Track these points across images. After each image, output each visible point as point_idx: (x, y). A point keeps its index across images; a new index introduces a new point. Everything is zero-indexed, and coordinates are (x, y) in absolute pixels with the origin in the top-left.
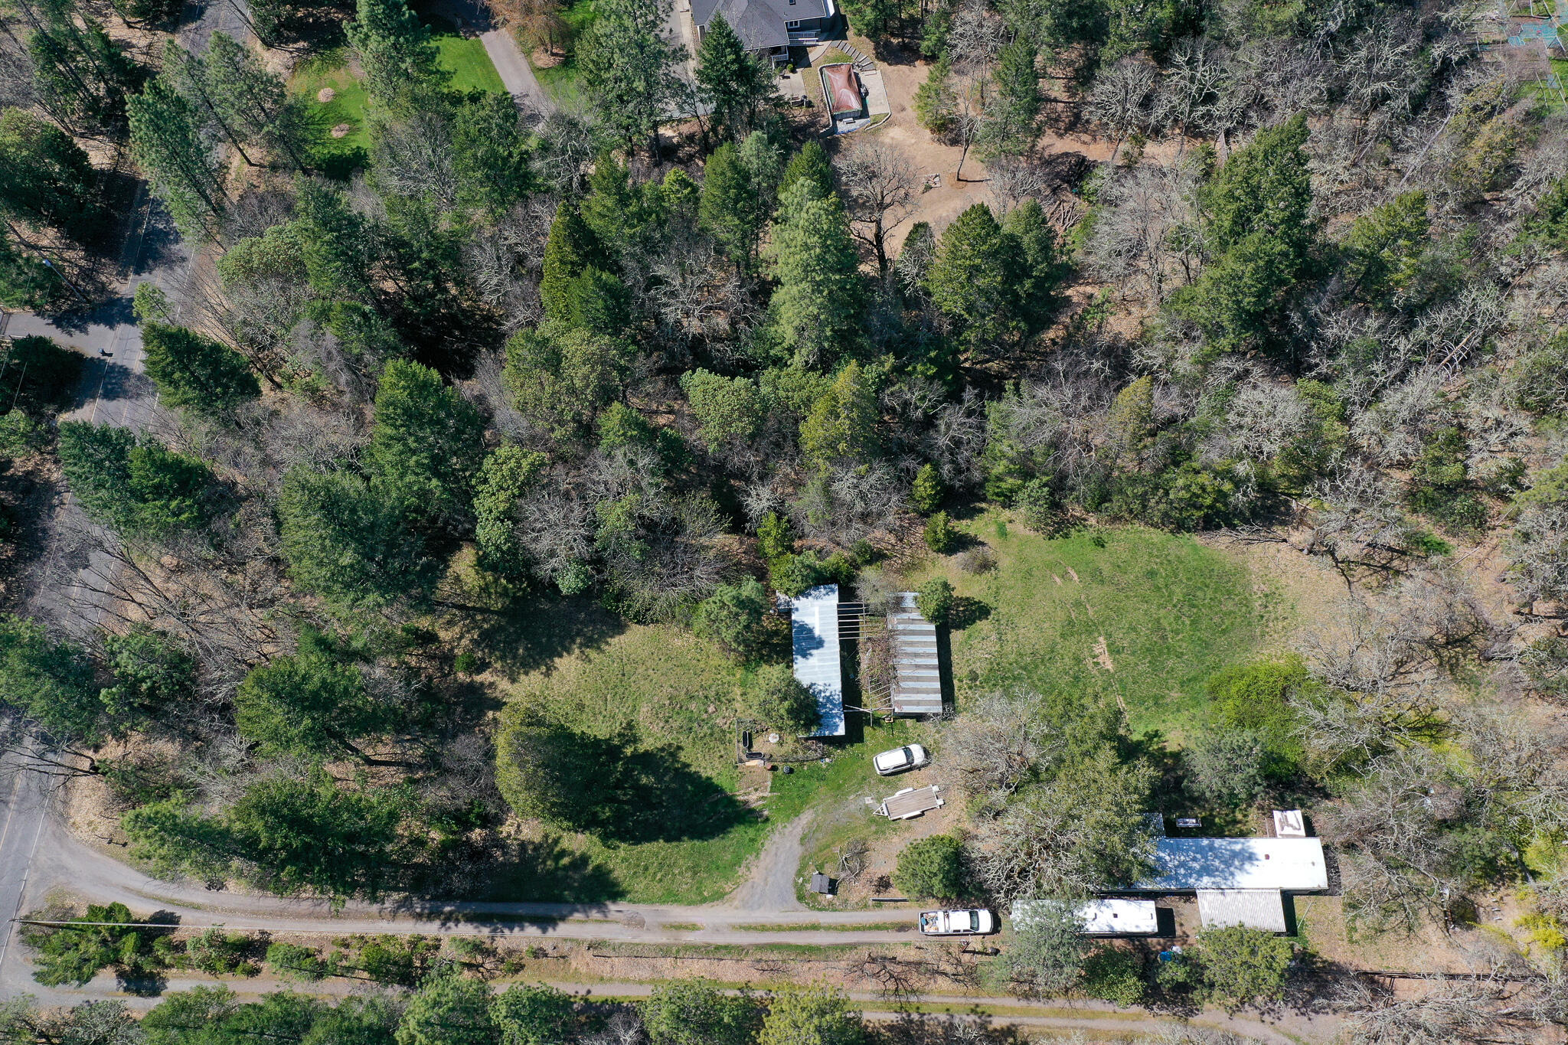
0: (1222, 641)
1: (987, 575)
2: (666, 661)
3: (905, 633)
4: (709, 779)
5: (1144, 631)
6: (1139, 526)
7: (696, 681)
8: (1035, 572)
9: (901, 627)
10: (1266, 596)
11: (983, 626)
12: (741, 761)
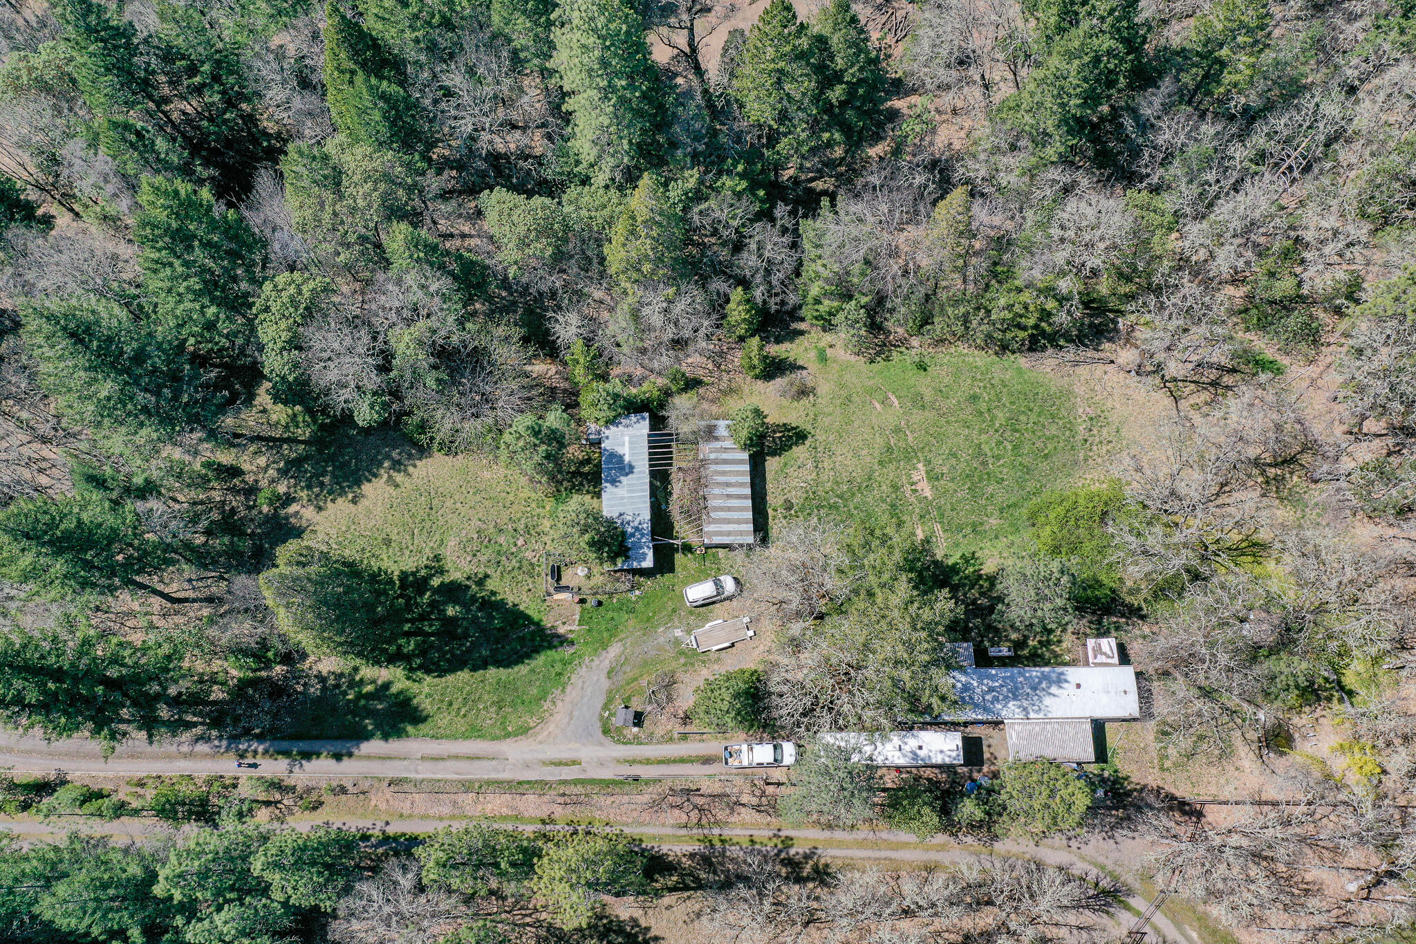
0: (1044, 466)
1: (805, 401)
2: (475, 494)
3: (716, 462)
5: (964, 456)
6: (962, 348)
7: (505, 515)
8: (855, 398)
9: (712, 456)
10: (1092, 419)
11: (799, 452)
12: (549, 594)
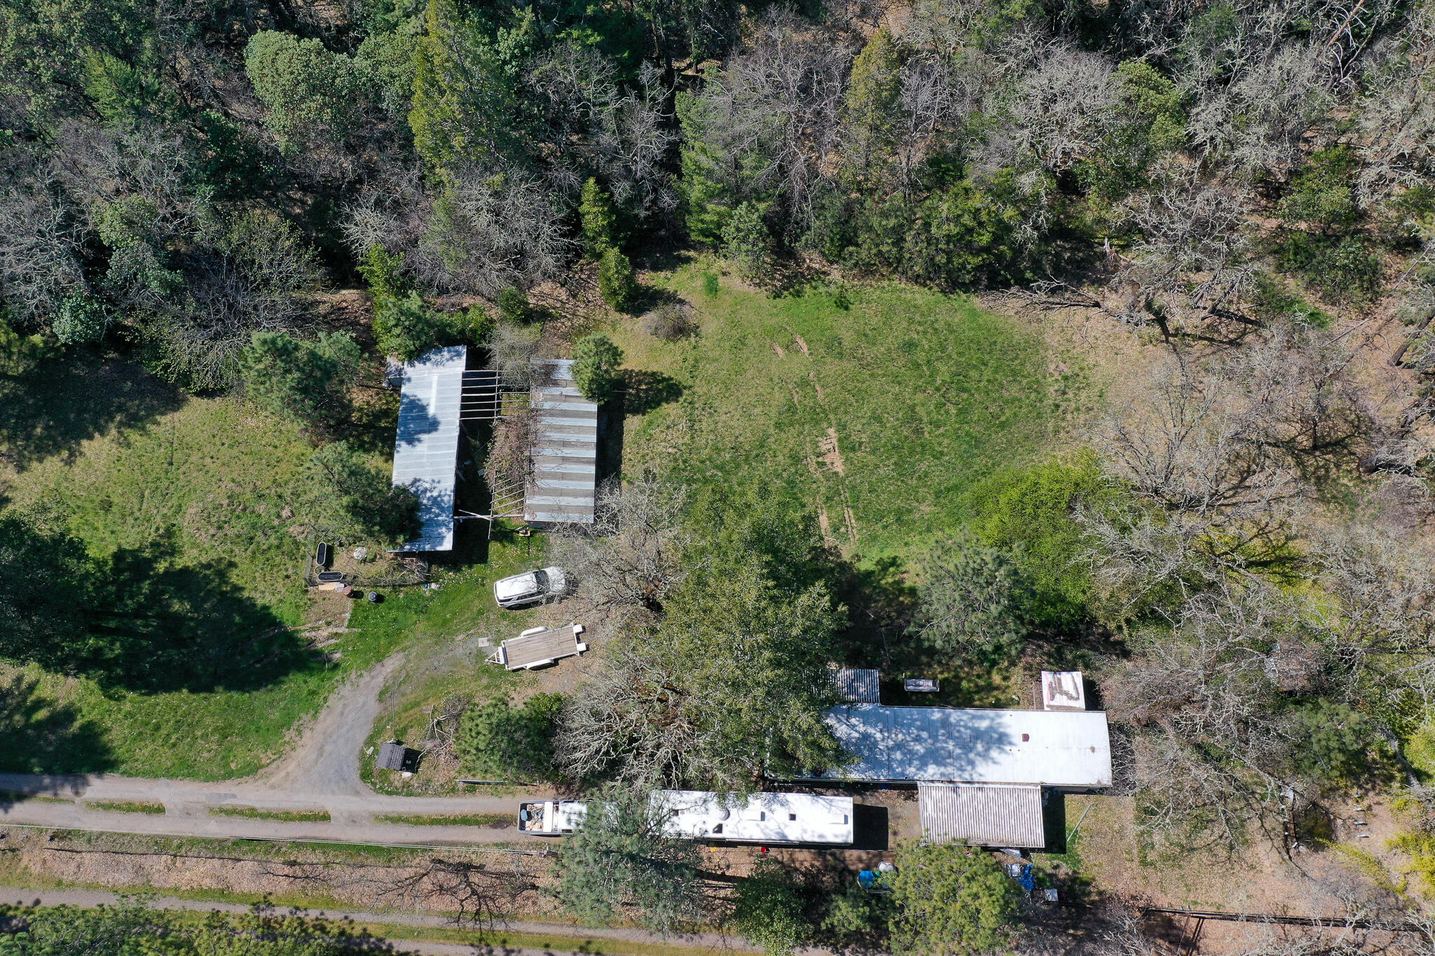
0: (999, 438)
1: (683, 343)
2: (231, 447)
3: (552, 413)
4: (265, 607)
5: (891, 422)
6: (899, 283)
7: (268, 476)
8: (751, 341)
9: (547, 406)
10: (1066, 378)
11: (670, 410)
12: (313, 584)
